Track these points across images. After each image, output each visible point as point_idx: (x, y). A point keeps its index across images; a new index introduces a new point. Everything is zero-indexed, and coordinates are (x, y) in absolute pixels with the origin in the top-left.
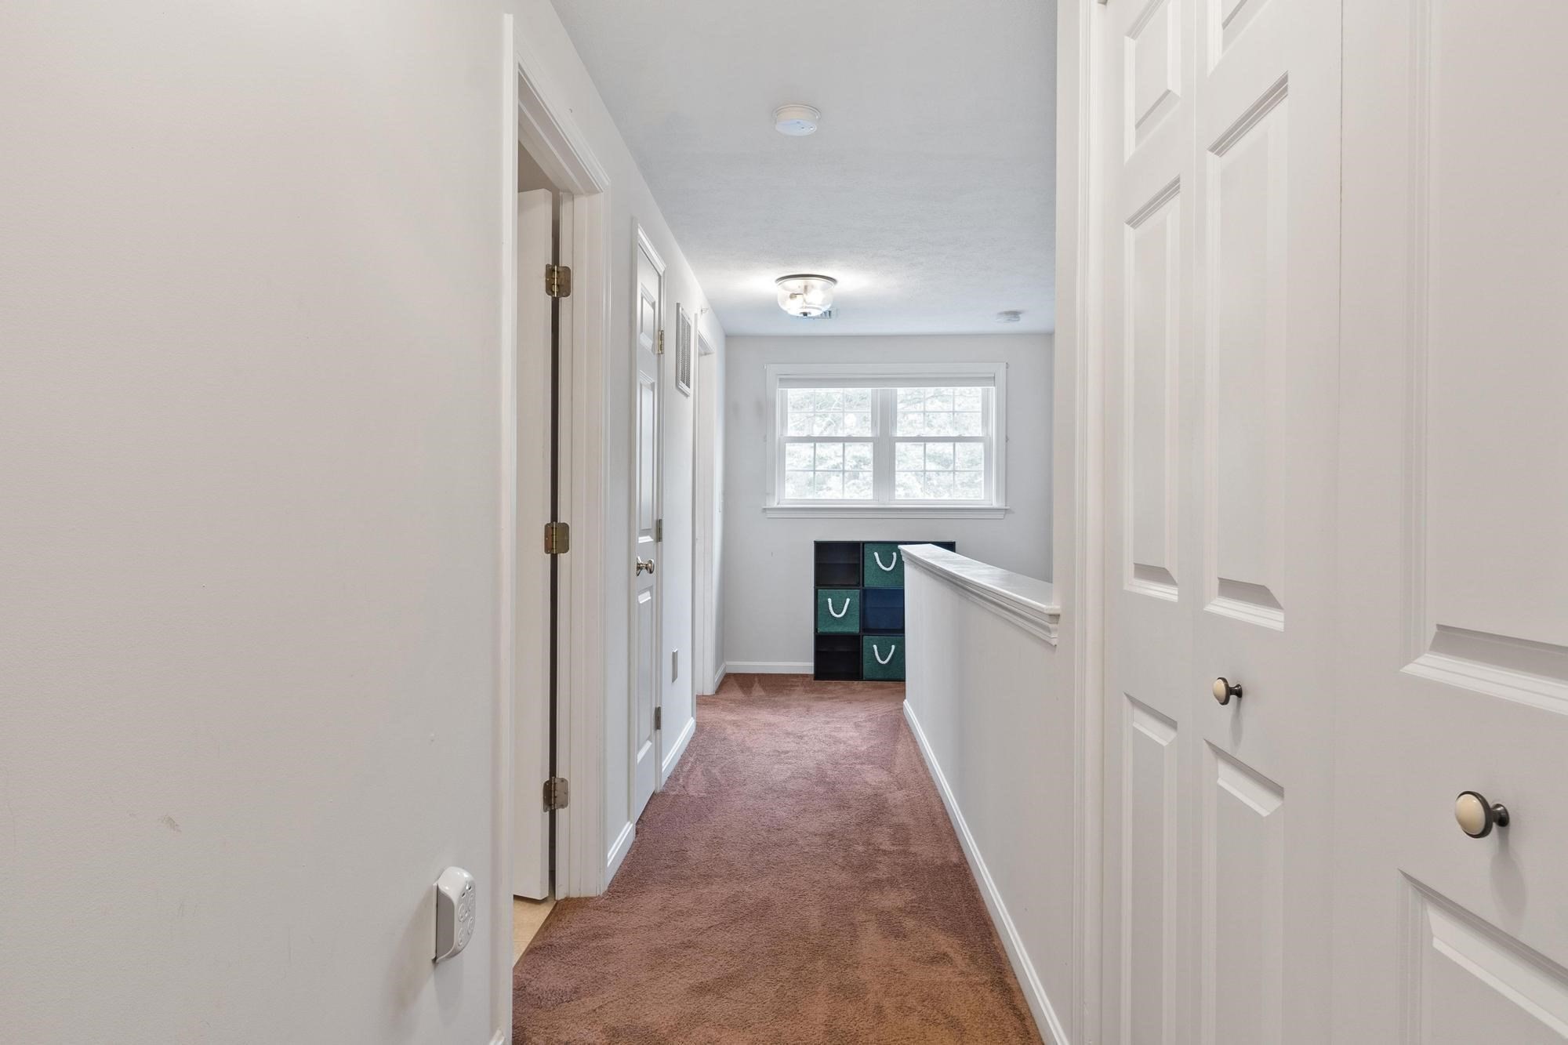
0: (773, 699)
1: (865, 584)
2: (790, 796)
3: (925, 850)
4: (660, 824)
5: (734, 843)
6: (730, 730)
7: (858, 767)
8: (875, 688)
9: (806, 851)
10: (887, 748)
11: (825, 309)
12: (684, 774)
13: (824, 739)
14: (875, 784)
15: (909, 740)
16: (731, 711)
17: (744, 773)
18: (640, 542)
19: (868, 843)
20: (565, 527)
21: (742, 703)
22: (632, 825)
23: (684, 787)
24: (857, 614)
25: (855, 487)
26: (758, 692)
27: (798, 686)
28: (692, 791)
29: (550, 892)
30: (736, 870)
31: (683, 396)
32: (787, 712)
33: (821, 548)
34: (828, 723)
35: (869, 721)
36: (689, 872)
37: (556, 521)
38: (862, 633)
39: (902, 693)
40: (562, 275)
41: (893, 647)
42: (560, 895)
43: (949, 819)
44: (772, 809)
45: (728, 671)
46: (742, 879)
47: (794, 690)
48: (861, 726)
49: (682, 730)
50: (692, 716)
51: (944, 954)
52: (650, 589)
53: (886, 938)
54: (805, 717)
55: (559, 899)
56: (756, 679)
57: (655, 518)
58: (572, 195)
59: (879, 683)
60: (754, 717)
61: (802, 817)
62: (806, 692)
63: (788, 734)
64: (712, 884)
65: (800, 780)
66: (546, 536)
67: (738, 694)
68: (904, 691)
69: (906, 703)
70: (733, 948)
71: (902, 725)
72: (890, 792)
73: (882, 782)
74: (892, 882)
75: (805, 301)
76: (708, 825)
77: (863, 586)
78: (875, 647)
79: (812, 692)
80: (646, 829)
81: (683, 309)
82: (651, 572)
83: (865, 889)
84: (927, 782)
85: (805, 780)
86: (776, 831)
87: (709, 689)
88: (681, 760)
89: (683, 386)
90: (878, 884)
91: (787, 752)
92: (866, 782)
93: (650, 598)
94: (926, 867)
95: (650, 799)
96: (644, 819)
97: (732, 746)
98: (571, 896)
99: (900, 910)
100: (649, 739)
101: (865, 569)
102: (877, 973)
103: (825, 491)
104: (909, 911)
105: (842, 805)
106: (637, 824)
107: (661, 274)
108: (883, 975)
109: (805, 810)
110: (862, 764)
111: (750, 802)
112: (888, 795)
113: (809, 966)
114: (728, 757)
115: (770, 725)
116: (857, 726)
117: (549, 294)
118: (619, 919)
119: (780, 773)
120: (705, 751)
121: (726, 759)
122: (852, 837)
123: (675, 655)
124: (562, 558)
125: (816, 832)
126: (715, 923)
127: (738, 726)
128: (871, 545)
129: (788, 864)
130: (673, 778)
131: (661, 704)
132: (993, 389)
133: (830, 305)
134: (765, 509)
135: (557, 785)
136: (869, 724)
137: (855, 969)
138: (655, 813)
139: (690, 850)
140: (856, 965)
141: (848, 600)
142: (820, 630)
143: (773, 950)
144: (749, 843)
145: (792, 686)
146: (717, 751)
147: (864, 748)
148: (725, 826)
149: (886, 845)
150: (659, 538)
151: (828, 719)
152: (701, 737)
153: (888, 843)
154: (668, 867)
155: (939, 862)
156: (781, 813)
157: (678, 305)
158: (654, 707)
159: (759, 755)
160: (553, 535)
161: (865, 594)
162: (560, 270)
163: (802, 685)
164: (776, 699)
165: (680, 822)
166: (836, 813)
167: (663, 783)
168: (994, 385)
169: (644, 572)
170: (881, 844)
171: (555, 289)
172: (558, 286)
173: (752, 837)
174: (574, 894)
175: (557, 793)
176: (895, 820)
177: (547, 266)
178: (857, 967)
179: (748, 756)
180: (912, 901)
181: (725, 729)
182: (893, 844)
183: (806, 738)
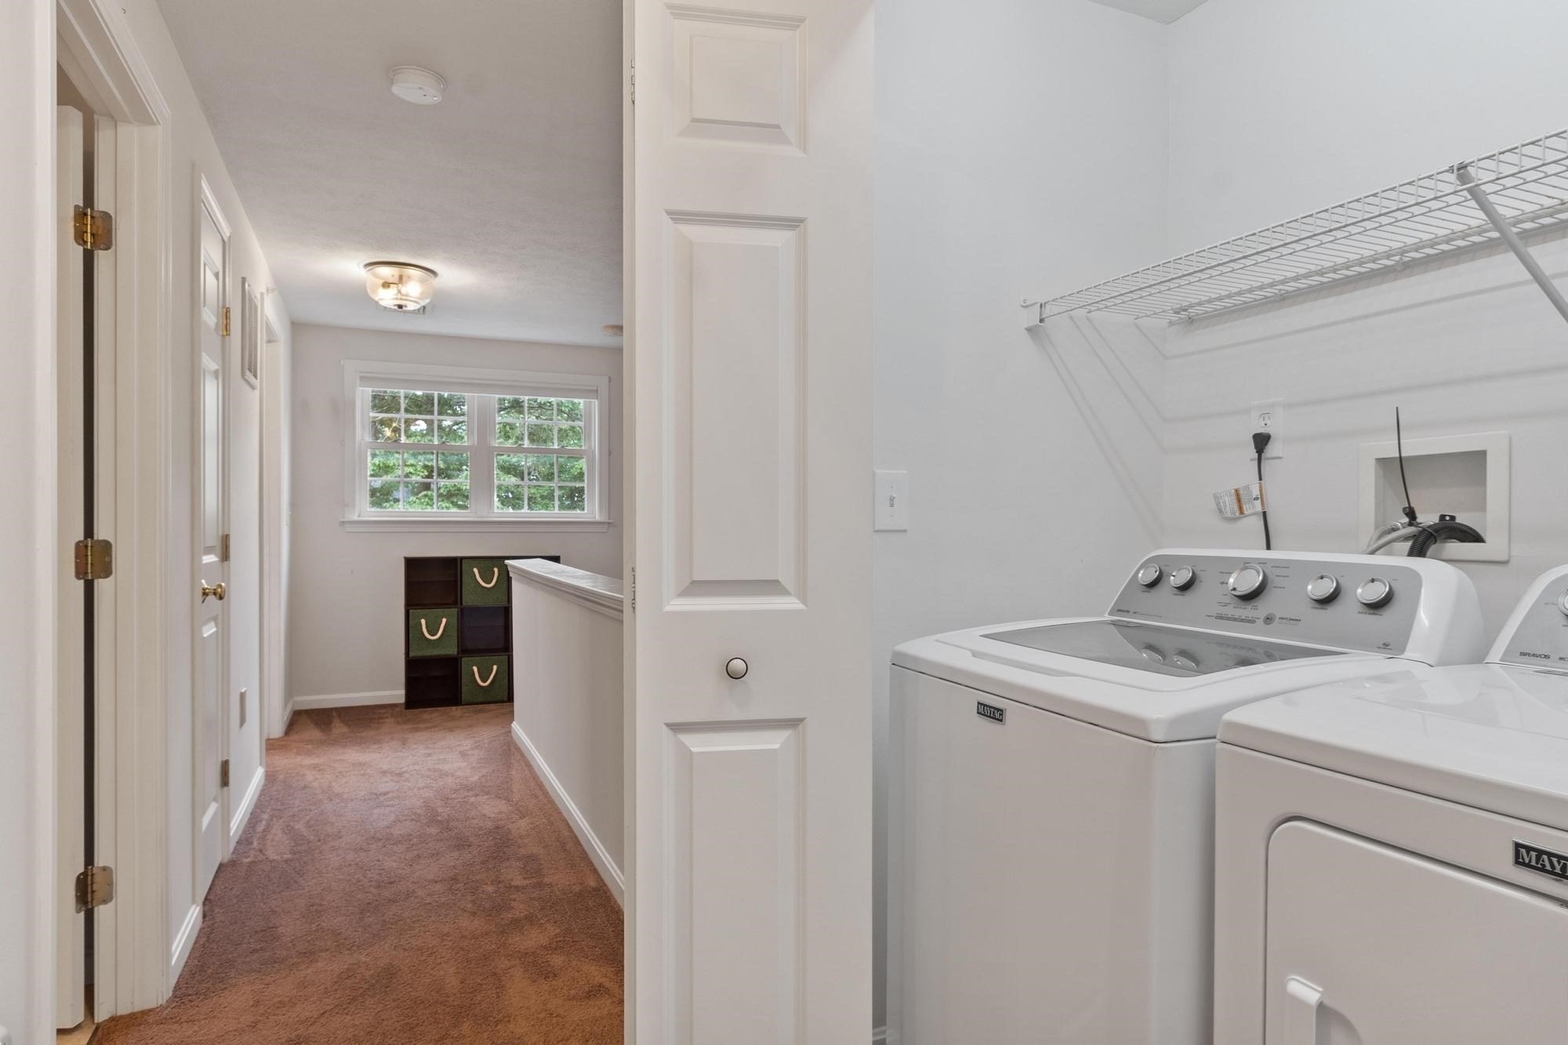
0: (358, 735)
1: (463, 601)
2: (398, 842)
3: (560, 879)
4: (235, 901)
5: (337, 907)
6: (310, 776)
7: (472, 799)
8: (477, 712)
9: (427, 901)
10: (500, 775)
11: (423, 303)
12: (258, 836)
13: (427, 773)
14: (493, 815)
15: (523, 764)
16: (309, 754)
17: (336, 824)
18: (204, 562)
19: (497, 882)
20: (106, 546)
21: (321, 743)
22: (198, 909)
23: (261, 851)
24: (455, 634)
25: (427, 500)
26: (339, 728)
27: (387, 718)
28: (272, 854)
29: (86, 1016)
30: (345, 939)
31: (248, 388)
32: (379, 748)
33: (413, 565)
34: (429, 755)
35: (476, 748)
36: (284, 953)
37: (92, 537)
38: (460, 655)
39: (510, 715)
40: (99, 222)
41: (495, 667)
42: (102, 1014)
43: (579, 842)
44: (379, 861)
45: (297, 708)
46: (355, 948)
47: (385, 722)
48: (467, 755)
49: (251, 783)
50: (261, 765)
51: (600, 986)
52: (215, 619)
53: (534, 981)
54: (401, 751)
55: (101, 1021)
56: (334, 714)
57: (220, 534)
58: (114, 121)
59: (480, 706)
60: (339, 758)
61: (417, 864)
62: (398, 723)
63: (384, 773)
64: (317, 961)
65: (408, 823)
66: (77, 557)
67: (316, 734)
68: (512, 712)
69: (515, 725)
70: (357, 1032)
71: (513, 749)
72: (513, 823)
73: (501, 813)
74: (530, 919)
75: (399, 292)
76: (300, 892)
77: (461, 604)
78: (475, 669)
79: (406, 722)
80: (217, 910)
81: (249, 285)
82: (221, 598)
83: (502, 932)
84: (549, 806)
85: (414, 822)
86: (387, 885)
87: (277, 729)
88: (250, 819)
89: (249, 376)
90: (516, 924)
91: (385, 794)
92: (484, 815)
93: (215, 629)
94: (565, 897)
95: (217, 872)
96: (211, 897)
97: (316, 794)
98: (119, 1014)
99: (545, 948)
100: (215, 799)
101: (463, 585)
102: (532, 1023)
103: (392, 503)
104: (553, 947)
105: (462, 844)
106: (204, 904)
107: (226, 239)
108: (539, 1024)
109: (419, 856)
110: (476, 795)
111: (351, 856)
112: (510, 826)
113: (455, 1033)
114: (312, 808)
115: (361, 764)
116: (463, 754)
117: (79, 244)
118: (196, 1028)
119: (382, 818)
120: (282, 804)
121: (311, 810)
122: (478, 877)
123: (242, 696)
124: (102, 586)
125: (436, 879)
126: (329, 1008)
127: (320, 770)
128: (471, 561)
129: (408, 920)
130: (245, 840)
131: (228, 755)
132: (596, 403)
133: (428, 301)
134: (343, 522)
135: (95, 877)
136: (476, 752)
137: (508, 1024)
138: (226, 888)
139: (281, 925)
140: (507, 1019)
141: (444, 620)
142: (412, 654)
143: (408, 1023)
144: (356, 904)
145: (379, 718)
146: (297, 802)
147: (475, 778)
148: (323, 890)
149: (518, 881)
150: (225, 556)
151: (430, 751)
152: (275, 788)
153: (519, 877)
154: (255, 951)
155: (577, 889)
156: (390, 864)
157: (244, 280)
158: (220, 760)
159: (352, 800)
160: (87, 556)
161: (463, 613)
162: (95, 214)
163: (392, 716)
164: (363, 734)
165: (263, 894)
166: (456, 854)
167: (232, 849)
168: (597, 398)
169: (211, 598)
170: (512, 880)
171: (89, 238)
172: (93, 235)
173: (359, 896)
174: (124, 1010)
175: (95, 887)
176: (523, 851)
177: (76, 207)
178: (509, 1021)
179: (338, 803)
180: (556, 936)
181: (304, 775)
182: (525, 878)
183: (407, 775)
